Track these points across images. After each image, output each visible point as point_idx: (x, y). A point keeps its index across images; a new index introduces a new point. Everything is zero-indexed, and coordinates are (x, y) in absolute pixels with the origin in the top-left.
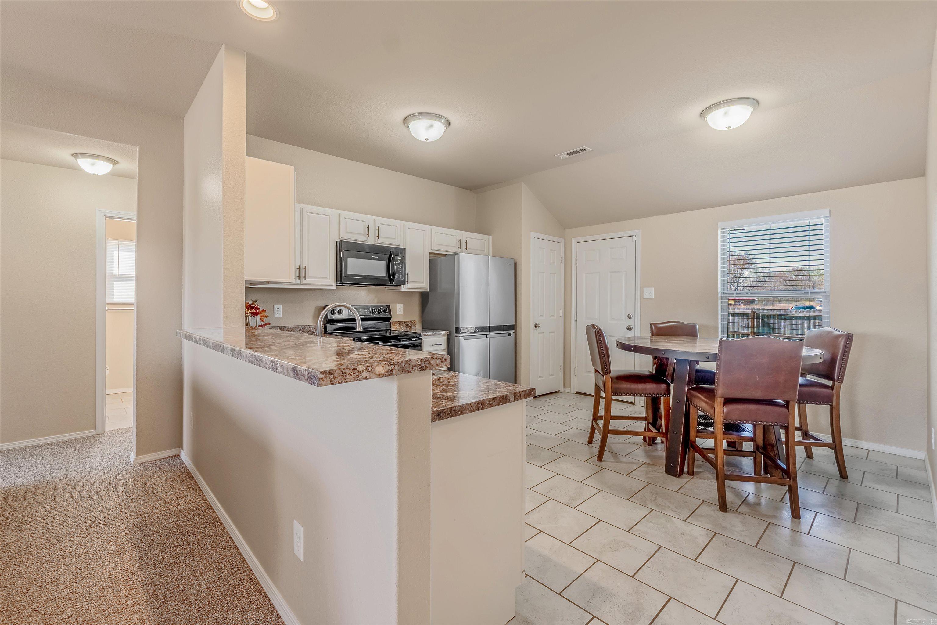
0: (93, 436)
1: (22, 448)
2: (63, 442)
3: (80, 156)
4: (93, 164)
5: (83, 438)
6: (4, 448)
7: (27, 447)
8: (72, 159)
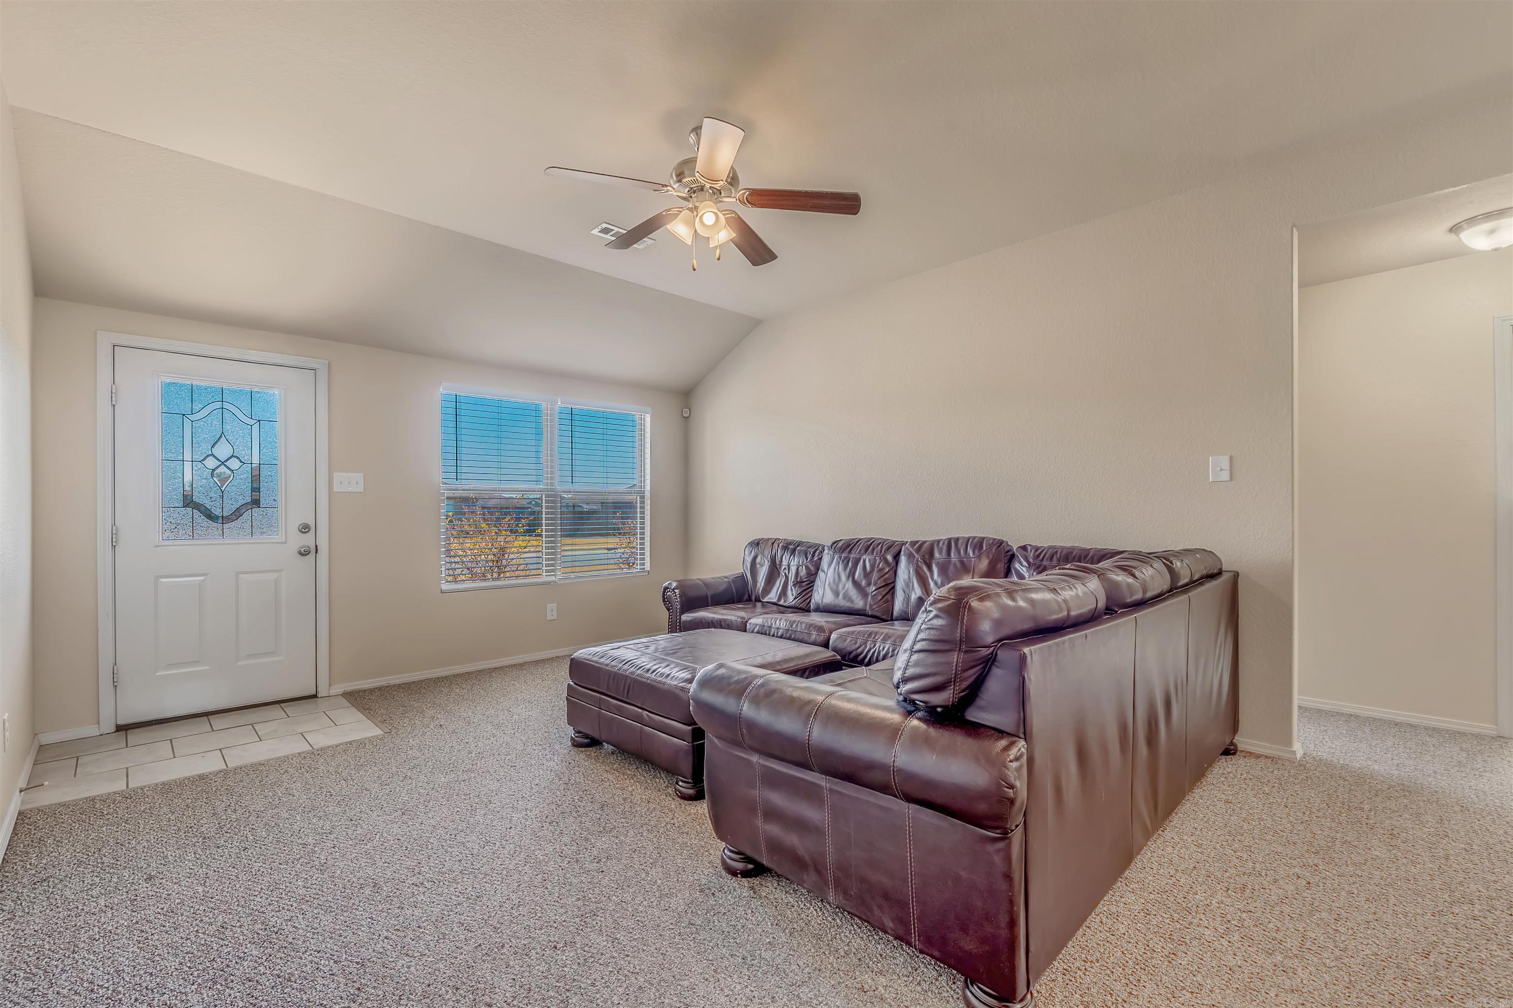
0: (1493, 738)
1: (1367, 717)
2: (1434, 729)
3: (1465, 226)
4: (1492, 231)
5: (1473, 735)
6: (1343, 709)
7: (1376, 719)
8: (1453, 237)
